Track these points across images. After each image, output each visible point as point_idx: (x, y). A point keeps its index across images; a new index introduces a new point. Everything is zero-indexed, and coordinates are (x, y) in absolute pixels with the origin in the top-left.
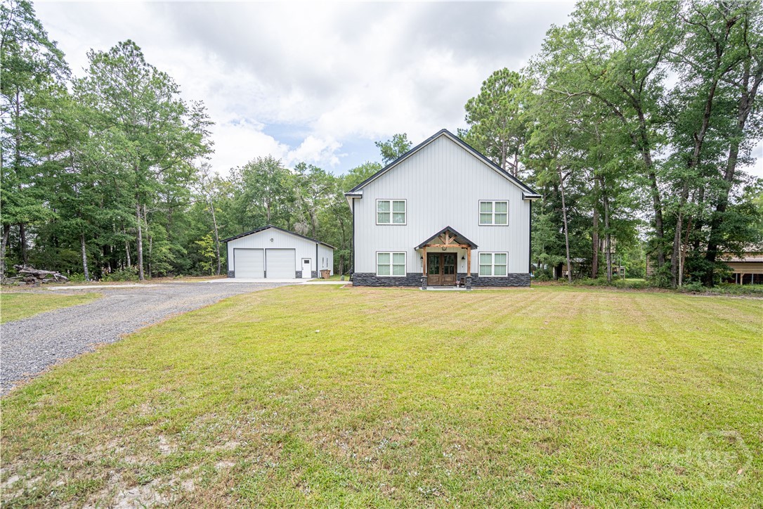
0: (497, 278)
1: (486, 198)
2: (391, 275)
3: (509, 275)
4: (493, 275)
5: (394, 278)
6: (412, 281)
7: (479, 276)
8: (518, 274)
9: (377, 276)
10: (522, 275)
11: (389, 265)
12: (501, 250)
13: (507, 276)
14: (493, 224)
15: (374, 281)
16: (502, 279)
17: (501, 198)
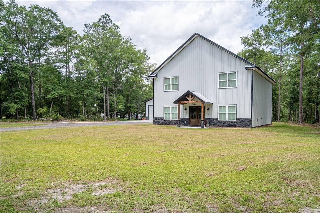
0: (229, 121)
1: (222, 71)
2: (171, 119)
3: (237, 120)
4: (227, 120)
5: (172, 121)
6: (181, 122)
7: (218, 120)
8: (243, 119)
9: (164, 119)
10: (246, 120)
11: (170, 113)
12: (232, 103)
13: (236, 120)
14: (227, 87)
15: (163, 122)
16: (232, 122)
17: (232, 70)
